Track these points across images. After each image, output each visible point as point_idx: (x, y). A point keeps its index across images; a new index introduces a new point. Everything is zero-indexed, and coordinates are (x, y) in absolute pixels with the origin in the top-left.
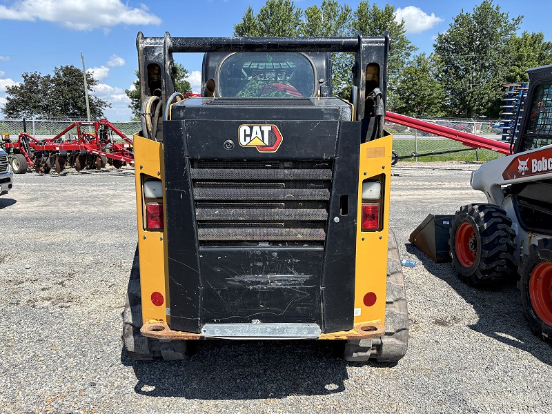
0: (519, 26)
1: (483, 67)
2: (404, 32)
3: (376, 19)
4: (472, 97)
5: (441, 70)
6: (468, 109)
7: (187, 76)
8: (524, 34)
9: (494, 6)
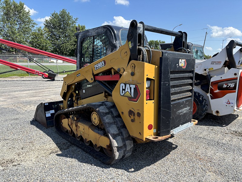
0: (77, 21)
1: (66, 36)
2: (30, 16)
3: (16, 7)
4: (63, 48)
5: (49, 35)
6: (62, 53)
8: (79, 25)
9: (67, 12)
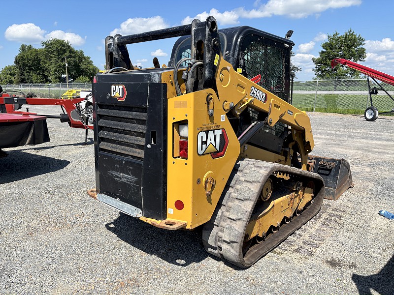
7: (364, 44)
